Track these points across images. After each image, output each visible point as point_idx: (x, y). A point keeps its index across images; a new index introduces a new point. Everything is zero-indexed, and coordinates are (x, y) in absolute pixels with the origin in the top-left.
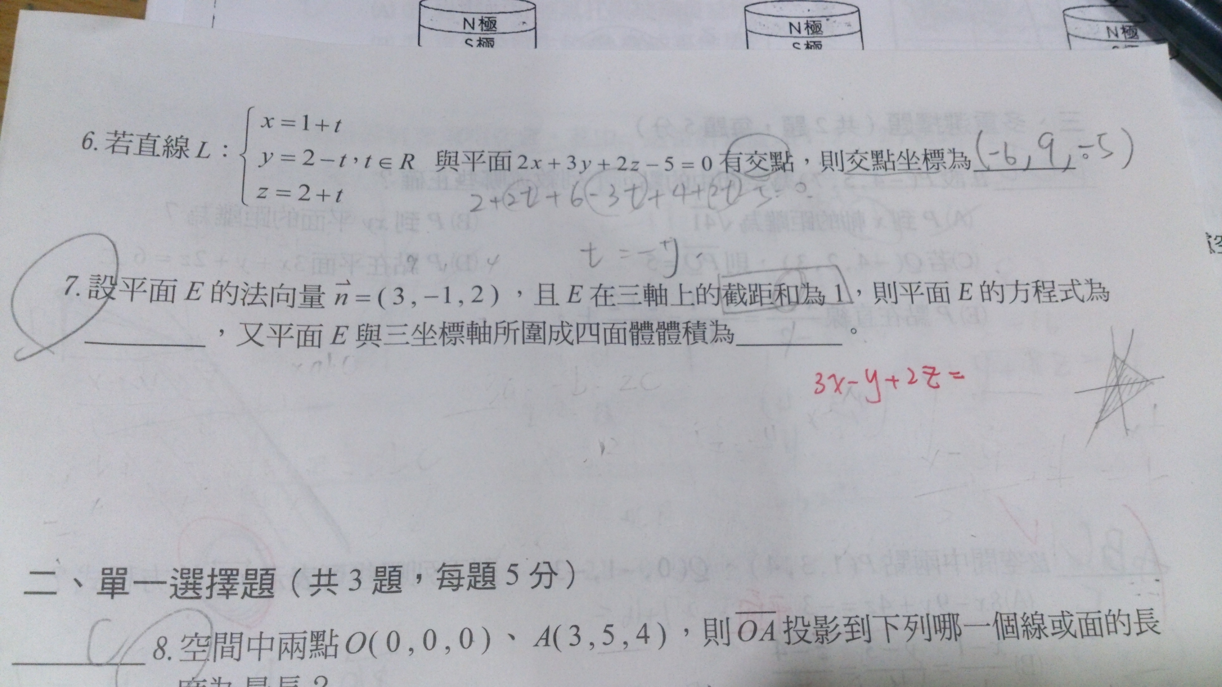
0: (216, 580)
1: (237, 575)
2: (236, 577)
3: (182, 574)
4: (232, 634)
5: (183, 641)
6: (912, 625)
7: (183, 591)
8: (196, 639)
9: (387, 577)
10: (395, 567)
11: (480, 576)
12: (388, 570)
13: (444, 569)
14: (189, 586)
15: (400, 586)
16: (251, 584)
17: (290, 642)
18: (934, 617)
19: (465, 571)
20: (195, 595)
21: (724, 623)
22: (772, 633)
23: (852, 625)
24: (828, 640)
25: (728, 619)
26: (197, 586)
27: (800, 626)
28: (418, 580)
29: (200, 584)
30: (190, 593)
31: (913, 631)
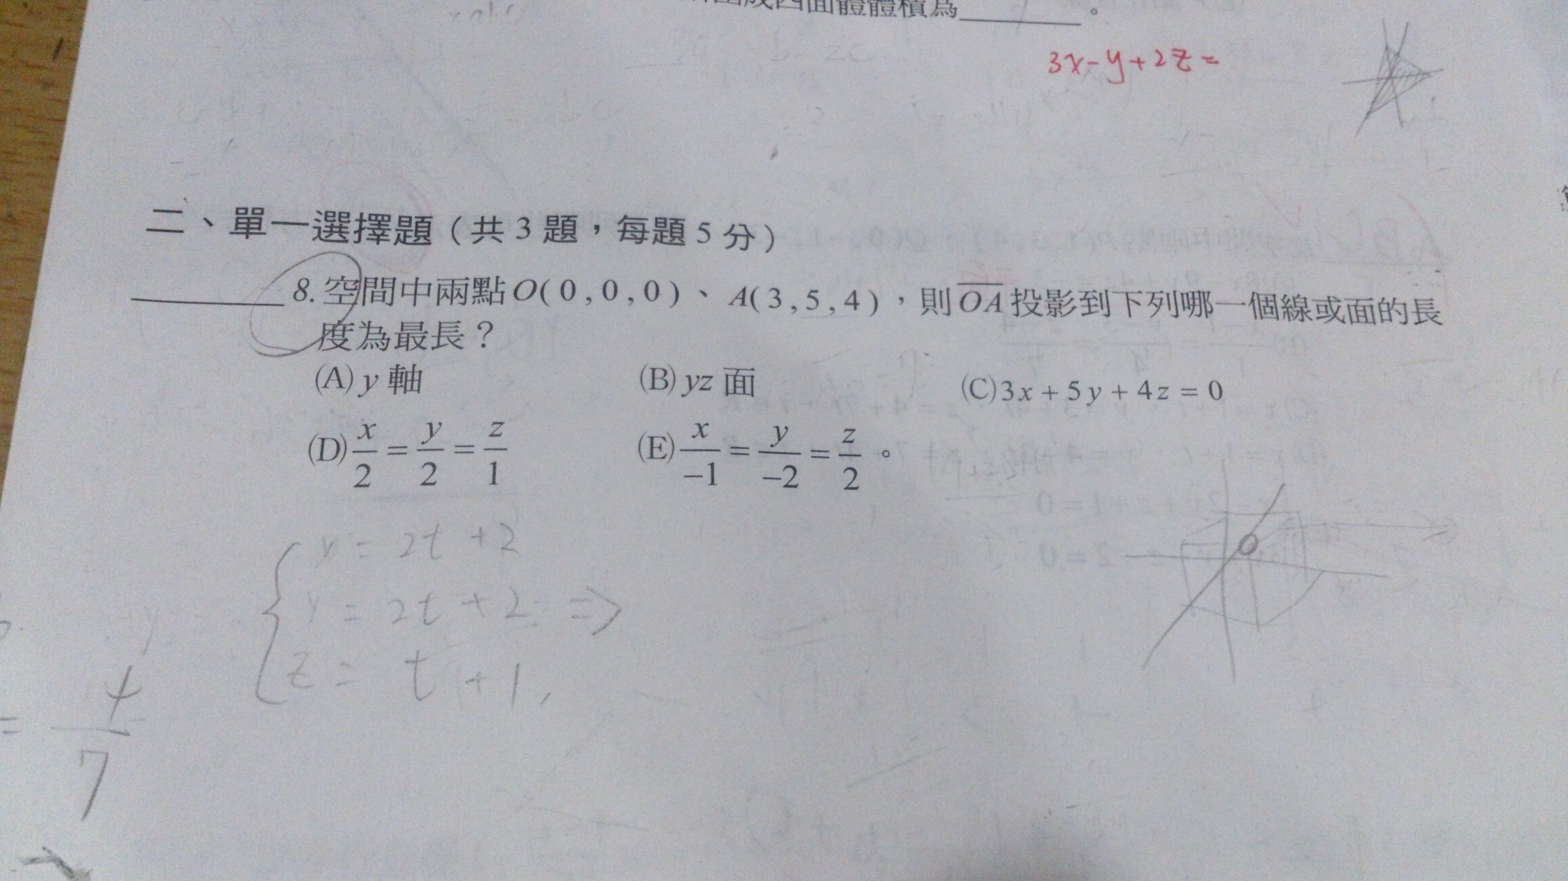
0: (365, 224)
1: (389, 220)
2: (388, 223)
3: (326, 216)
4: (383, 279)
5: (328, 283)
6: (1157, 302)
7: (328, 234)
8: (342, 283)
9: (560, 226)
10: (569, 217)
11: (667, 231)
12: (560, 220)
13: (626, 221)
14: (334, 229)
15: (575, 236)
16: (405, 231)
17: (449, 288)
18: (1182, 294)
19: (650, 225)
20: (341, 239)
21: (944, 294)
22: (998, 304)
23: (1089, 300)
24: (1061, 313)
25: (948, 290)
26: (343, 230)
27: (1030, 298)
28: (596, 231)
29: (347, 228)
30: (336, 236)
31: (1158, 307)
